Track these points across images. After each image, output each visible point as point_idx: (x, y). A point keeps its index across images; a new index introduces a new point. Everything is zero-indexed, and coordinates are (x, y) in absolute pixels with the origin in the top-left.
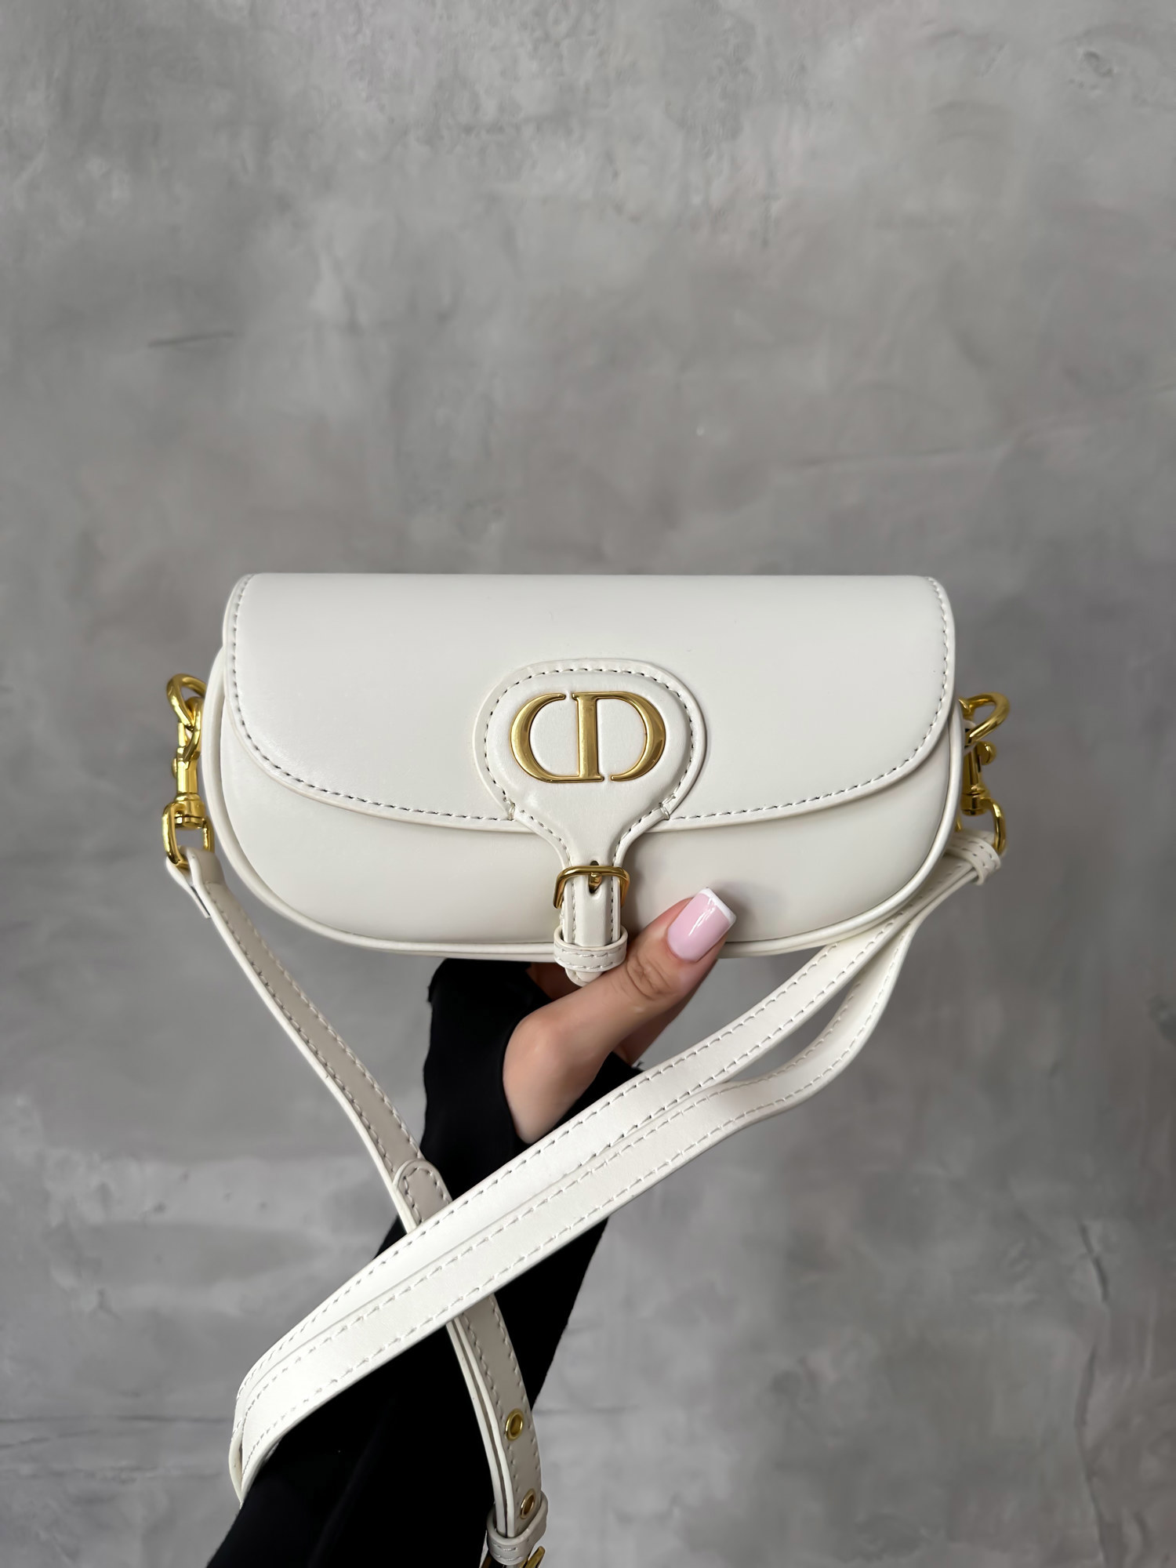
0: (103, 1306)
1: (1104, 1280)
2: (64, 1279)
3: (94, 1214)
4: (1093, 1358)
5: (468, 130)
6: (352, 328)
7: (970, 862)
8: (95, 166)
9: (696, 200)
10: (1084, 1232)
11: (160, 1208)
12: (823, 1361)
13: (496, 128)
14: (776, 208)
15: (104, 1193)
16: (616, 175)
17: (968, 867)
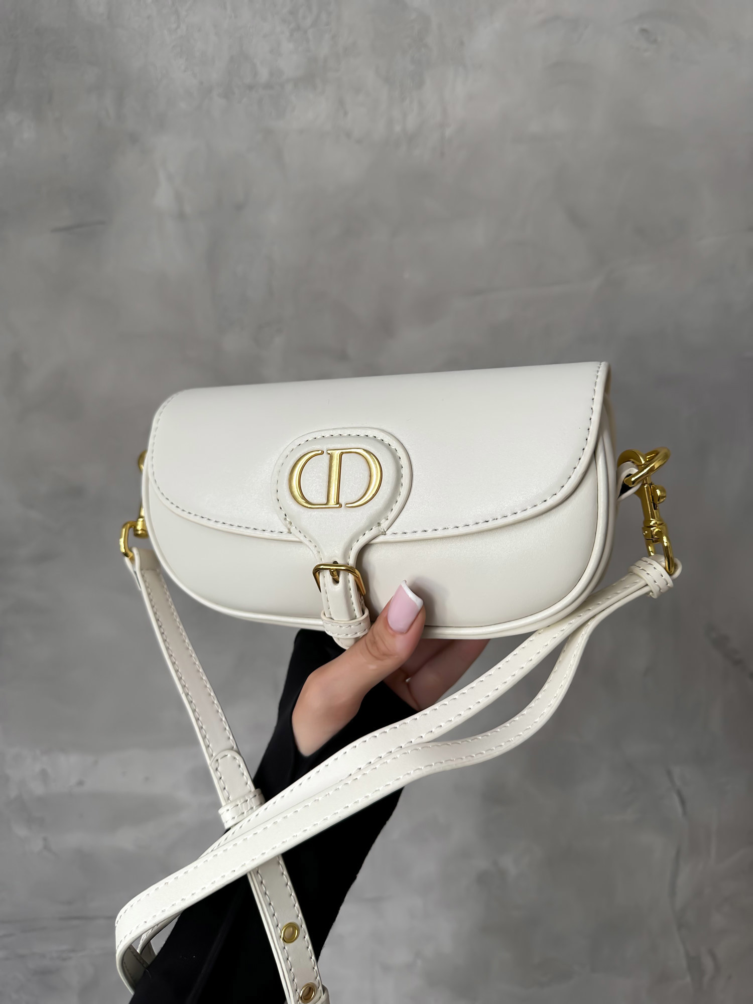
0: (46, 847)
1: (683, 802)
2: (21, 831)
3: (38, 789)
4: (678, 853)
5: (251, 87)
6: (181, 216)
7: (644, 580)
8: (12, 117)
9: (398, 128)
10: (669, 773)
11: (81, 783)
12: (508, 862)
13: (268, 86)
14: (448, 132)
15: (44, 775)
16: (346, 114)
17: (642, 583)
